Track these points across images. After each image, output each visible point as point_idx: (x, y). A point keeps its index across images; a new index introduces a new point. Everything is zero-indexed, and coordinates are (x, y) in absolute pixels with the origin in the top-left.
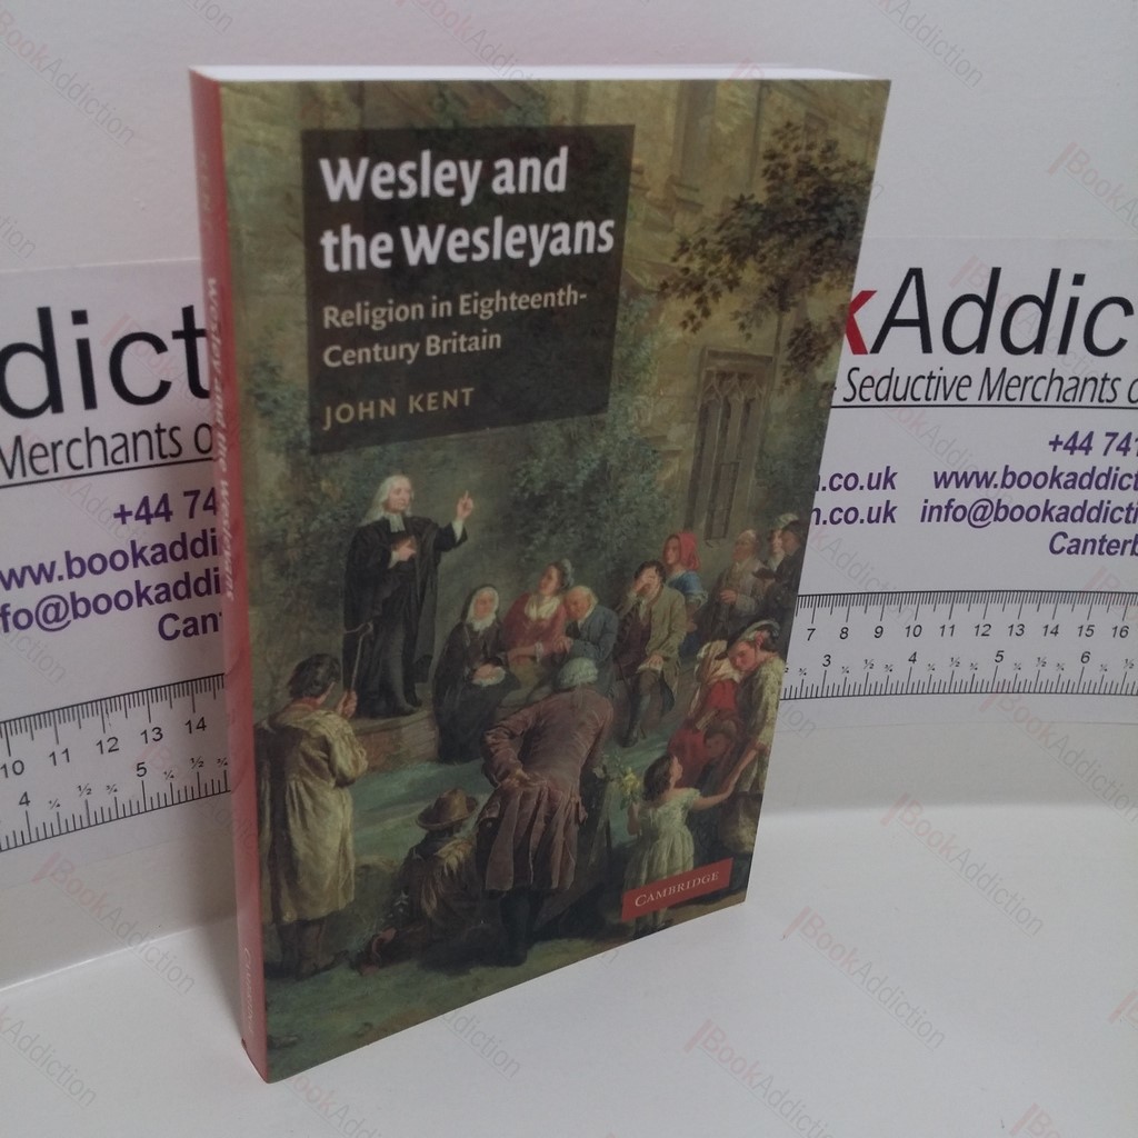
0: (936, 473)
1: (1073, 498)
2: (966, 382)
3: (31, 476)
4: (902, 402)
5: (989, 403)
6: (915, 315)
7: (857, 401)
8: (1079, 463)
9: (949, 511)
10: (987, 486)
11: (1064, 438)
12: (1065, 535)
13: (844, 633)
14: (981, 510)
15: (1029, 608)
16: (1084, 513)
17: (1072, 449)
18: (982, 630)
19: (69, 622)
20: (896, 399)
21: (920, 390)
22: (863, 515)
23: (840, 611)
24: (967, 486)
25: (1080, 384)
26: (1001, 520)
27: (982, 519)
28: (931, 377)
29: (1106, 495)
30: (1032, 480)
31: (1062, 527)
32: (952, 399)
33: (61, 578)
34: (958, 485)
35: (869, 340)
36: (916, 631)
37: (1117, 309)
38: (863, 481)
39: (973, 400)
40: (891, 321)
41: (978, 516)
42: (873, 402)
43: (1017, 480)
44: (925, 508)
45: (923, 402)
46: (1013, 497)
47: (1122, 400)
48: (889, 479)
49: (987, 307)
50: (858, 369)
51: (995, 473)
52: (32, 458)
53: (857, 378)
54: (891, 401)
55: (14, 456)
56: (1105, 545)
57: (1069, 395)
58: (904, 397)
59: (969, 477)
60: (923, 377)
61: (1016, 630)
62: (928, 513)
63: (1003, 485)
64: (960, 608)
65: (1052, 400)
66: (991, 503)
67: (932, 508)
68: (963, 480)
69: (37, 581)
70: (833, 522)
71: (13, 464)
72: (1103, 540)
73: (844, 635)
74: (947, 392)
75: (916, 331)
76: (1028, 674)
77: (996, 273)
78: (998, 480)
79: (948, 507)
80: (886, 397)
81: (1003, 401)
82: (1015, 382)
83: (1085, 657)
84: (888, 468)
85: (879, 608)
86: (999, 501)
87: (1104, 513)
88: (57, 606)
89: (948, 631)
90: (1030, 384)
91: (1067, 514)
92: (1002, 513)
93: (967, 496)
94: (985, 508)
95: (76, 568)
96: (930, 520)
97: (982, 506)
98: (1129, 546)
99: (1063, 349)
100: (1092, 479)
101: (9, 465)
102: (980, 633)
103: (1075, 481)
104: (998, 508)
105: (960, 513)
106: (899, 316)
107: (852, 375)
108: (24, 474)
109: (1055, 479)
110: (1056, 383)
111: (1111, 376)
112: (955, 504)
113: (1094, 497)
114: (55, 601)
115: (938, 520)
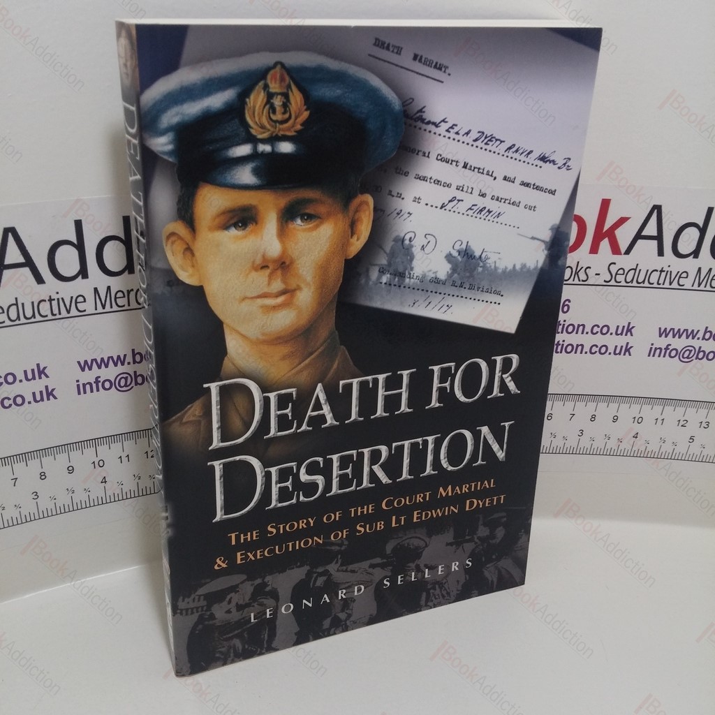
0: (660, 328)
2: (684, 275)
3: (115, 308)
4: (642, 285)
5: (699, 289)
6: (655, 233)
7: (613, 282)
9: (667, 351)
10: (693, 338)
13: (593, 418)
14: (688, 352)
18: (682, 423)
19: (132, 387)
20: (638, 282)
21: (654, 278)
22: (611, 349)
23: (592, 405)
24: (680, 337)
26: (700, 359)
27: (688, 358)
28: (662, 271)
32: (675, 285)
33: (129, 363)
34: (674, 336)
35: (623, 246)
36: (639, 420)
38: (613, 330)
39: (688, 286)
40: (639, 236)
41: (685, 356)
42: (623, 283)
44: (651, 348)
45: (655, 285)
48: (629, 330)
50: (615, 263)
51: (698, 331)
52: (116, 298)
53: (614, 269)
54: (635, 284)
55: (106, 297)
58: (644, 282)
59: (681, 332)
60: (657, 271)
61: (704, 425)
62: (653, 351)
63: (704, 338)
64: (669, 409)
66: (694, 348)
67: (656, 349)
68: (678, 334)
69: (116, 365)
70: (591, 353)
71: (105, 301)
73: (593, 419)
74: (672, 281)
75: (655, 242)
78: (700, 335)
79: (667, 349)
80: (632, 281)
84: (629, 323)
85: (617, 405)
86: (700, 347)
88: (126, 378)
89: (659, 422)
92: (701, 355)
94: (691, 351)
95: (138, 358)
96: (654, 356)
97: (688, 350)
101: (103, 302)
102: (681, 424)
104: (699, 352)
105: (673, 353)
106: (644, 233)
107: (611, 267)
108: (111, 307)
114: (125, 376)
115: (659, 356)
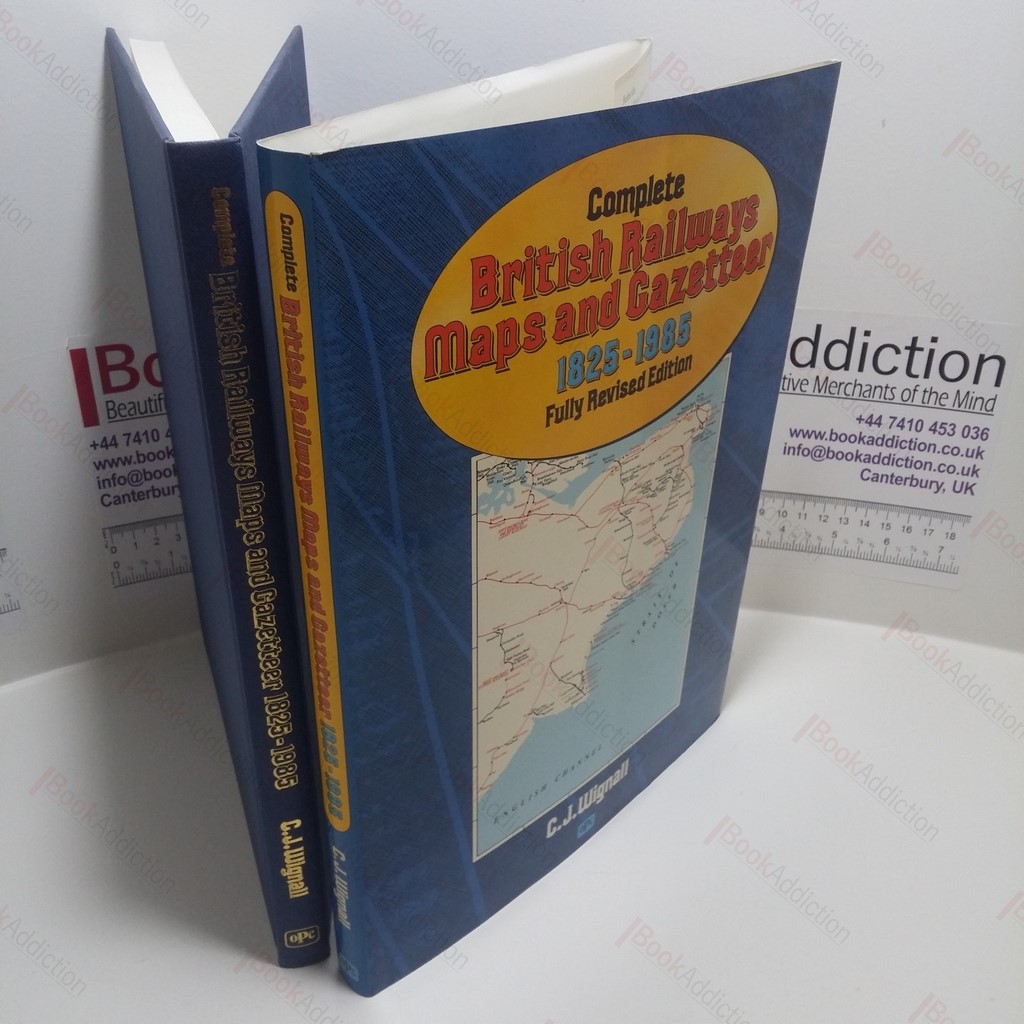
1: (873, 450)
8: (874, 431)
11: (865, 417)
12: (870, 471)
15: (851, 510)
16: (880, 459)
17: (870, 424)
25: (872, 389)
29: (893, 451)
30: (848, 438)
31: (867, 466)
37: (891, 351)
43: (838, 437)
46: (836, 446)
47: (898, 399)
49: (815, 344)
56: (894, 479)
57: (867, 394)
65: (856, 396)
72: (892, 476)
76: (852, 546)
77: (819, 328)
81: (827, 394)
82: (834, 385)
83: (886, 541)
87: (891, 460)
90: (843, 386)
91: (869, 459)
93: (810, 443)
98: (908, 481)
99: (861, 369)
100: (883, 441)
103: (872, 441)
109: (861, 439)
110: (858, 388)
111: (891, 386)
112: (803, 447)
113: (885, 451)
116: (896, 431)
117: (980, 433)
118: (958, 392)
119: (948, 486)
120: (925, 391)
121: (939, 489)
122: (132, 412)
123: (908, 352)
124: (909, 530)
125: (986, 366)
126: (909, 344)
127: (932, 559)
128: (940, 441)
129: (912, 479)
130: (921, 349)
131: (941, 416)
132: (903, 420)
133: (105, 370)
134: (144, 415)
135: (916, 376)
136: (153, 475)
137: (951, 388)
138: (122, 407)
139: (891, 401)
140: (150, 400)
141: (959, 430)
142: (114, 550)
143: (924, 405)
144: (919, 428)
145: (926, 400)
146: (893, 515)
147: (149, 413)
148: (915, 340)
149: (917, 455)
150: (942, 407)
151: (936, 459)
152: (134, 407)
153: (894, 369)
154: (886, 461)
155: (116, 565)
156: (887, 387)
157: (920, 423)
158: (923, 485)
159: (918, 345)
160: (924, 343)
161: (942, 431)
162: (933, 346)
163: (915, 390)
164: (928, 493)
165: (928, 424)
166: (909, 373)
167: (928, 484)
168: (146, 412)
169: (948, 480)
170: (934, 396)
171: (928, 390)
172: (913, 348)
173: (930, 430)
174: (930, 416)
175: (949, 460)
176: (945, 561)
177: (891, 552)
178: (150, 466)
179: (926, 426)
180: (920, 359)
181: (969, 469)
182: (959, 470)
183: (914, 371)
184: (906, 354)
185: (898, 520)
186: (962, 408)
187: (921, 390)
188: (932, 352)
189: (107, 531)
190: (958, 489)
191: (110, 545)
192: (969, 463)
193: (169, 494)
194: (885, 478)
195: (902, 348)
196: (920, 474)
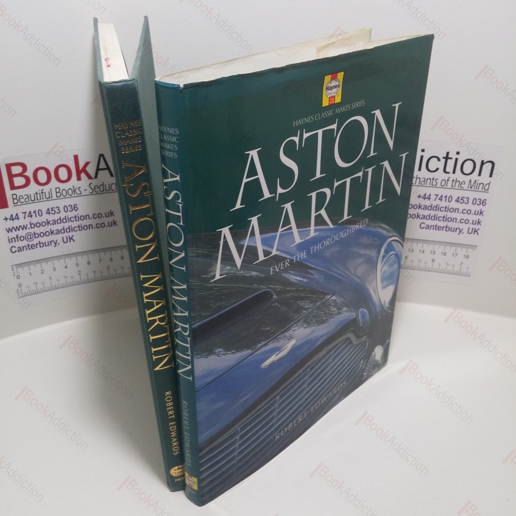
116: (438, 202)
117: (481, 202)
118: (470, 180)
119: (465, 230)
120: (453, 181)
121: (460, 232)
122: (27, 200)
123: (444, 160)
124: (445, 254)
125: (485, 167)
126: (445, 156)
127: (457, 269)
128: (461, 207)
129: (447, 227)
130: (451, 158)
131: (461, 194)
132: (442, 196)
133: (11, 177)
134: (33, 201)
135: (449, 173)
136: (39, 235)
137: (467, 179)
138: (21, 197)
139: (435, 186)
140: (37, 193)
141: (471, 201)
142: (18, 277)
143: (453, 188)
144: (450, 200)
145: (454, 185)
146: (436, 247)
147: (36, 201)
148: (448, 153)
149: (449, 215)
150: (462, 189)
151: (459, 216)
152: (28, 197)
153: (437, 169)
154: (433, 218)
155: (20, 285)
156: (433, 179)
157: (450, 198)
158: (452, 230)
159: (450, 156)
160: (453, 155)
161: (462, 201)
162: (457, 156)
163: (448, 180)
164: (455, 234)
165: (454, 198)
166: (445, 171)
167: (455, 230)
168: (35, 200)
169: (465, 227)
170: (458, 183)
171: (455, 180)
172: (447, 158)
173: (456, 201)
174: (456, 194)
175: (465, 216)
176: (464, 270)
177: (436, 266)
178: (37, 230)
179: (454, 199)
180: (451, 163)
181: (476, 221)
182: (471, 222)
183: (447, 170)
184: (443, 161)
185: (439, 249)
186: (472, 189)
187: (451, 180)
188: (457, 160)
189: (14, 267)
190: (470, 232)
191: (16, 275)
192: (476, 218)
193: (48, 245)
194: (432, 227)
195: (441, 158)
196: (451, 225)
